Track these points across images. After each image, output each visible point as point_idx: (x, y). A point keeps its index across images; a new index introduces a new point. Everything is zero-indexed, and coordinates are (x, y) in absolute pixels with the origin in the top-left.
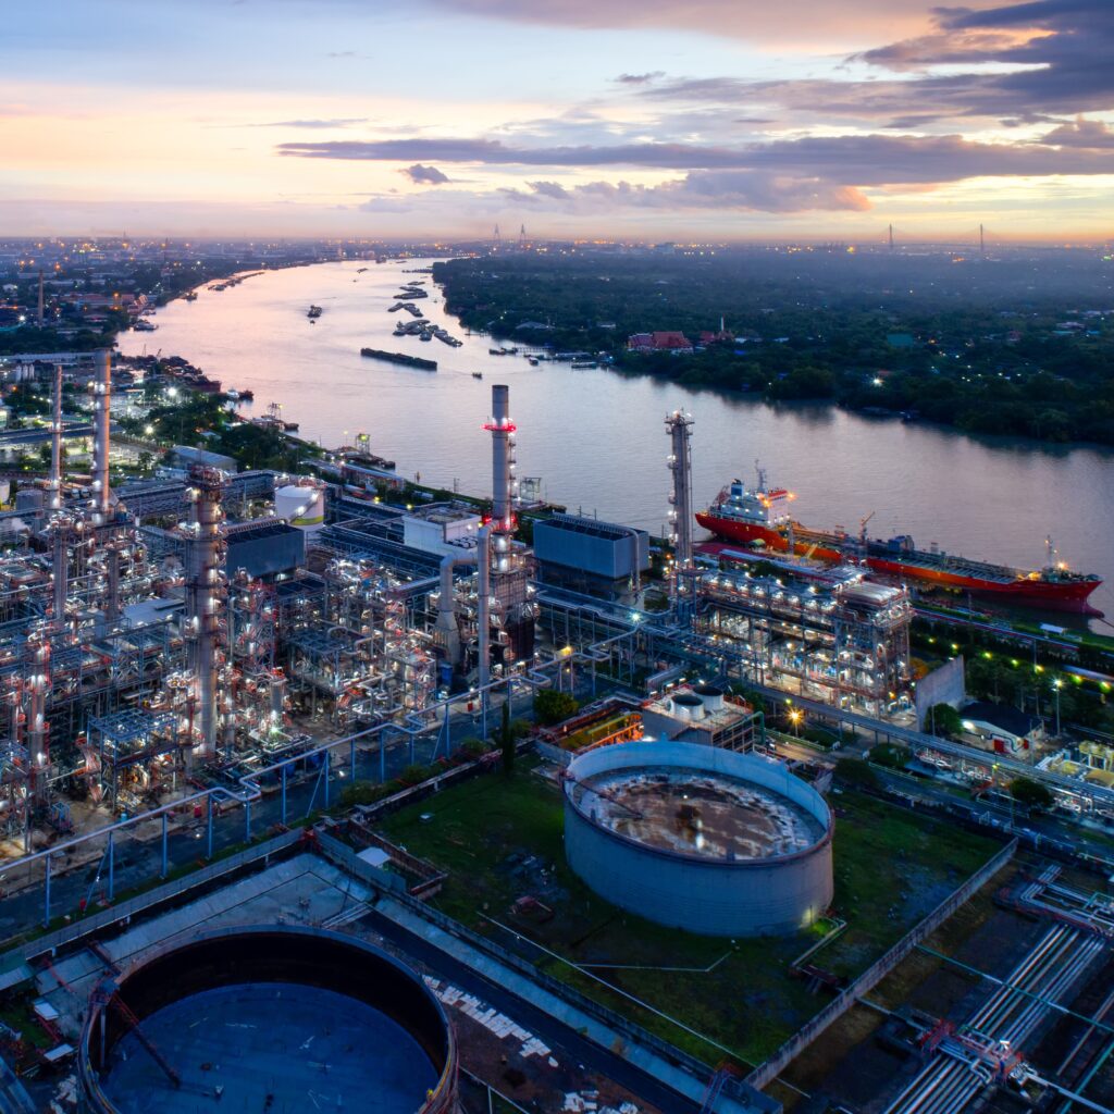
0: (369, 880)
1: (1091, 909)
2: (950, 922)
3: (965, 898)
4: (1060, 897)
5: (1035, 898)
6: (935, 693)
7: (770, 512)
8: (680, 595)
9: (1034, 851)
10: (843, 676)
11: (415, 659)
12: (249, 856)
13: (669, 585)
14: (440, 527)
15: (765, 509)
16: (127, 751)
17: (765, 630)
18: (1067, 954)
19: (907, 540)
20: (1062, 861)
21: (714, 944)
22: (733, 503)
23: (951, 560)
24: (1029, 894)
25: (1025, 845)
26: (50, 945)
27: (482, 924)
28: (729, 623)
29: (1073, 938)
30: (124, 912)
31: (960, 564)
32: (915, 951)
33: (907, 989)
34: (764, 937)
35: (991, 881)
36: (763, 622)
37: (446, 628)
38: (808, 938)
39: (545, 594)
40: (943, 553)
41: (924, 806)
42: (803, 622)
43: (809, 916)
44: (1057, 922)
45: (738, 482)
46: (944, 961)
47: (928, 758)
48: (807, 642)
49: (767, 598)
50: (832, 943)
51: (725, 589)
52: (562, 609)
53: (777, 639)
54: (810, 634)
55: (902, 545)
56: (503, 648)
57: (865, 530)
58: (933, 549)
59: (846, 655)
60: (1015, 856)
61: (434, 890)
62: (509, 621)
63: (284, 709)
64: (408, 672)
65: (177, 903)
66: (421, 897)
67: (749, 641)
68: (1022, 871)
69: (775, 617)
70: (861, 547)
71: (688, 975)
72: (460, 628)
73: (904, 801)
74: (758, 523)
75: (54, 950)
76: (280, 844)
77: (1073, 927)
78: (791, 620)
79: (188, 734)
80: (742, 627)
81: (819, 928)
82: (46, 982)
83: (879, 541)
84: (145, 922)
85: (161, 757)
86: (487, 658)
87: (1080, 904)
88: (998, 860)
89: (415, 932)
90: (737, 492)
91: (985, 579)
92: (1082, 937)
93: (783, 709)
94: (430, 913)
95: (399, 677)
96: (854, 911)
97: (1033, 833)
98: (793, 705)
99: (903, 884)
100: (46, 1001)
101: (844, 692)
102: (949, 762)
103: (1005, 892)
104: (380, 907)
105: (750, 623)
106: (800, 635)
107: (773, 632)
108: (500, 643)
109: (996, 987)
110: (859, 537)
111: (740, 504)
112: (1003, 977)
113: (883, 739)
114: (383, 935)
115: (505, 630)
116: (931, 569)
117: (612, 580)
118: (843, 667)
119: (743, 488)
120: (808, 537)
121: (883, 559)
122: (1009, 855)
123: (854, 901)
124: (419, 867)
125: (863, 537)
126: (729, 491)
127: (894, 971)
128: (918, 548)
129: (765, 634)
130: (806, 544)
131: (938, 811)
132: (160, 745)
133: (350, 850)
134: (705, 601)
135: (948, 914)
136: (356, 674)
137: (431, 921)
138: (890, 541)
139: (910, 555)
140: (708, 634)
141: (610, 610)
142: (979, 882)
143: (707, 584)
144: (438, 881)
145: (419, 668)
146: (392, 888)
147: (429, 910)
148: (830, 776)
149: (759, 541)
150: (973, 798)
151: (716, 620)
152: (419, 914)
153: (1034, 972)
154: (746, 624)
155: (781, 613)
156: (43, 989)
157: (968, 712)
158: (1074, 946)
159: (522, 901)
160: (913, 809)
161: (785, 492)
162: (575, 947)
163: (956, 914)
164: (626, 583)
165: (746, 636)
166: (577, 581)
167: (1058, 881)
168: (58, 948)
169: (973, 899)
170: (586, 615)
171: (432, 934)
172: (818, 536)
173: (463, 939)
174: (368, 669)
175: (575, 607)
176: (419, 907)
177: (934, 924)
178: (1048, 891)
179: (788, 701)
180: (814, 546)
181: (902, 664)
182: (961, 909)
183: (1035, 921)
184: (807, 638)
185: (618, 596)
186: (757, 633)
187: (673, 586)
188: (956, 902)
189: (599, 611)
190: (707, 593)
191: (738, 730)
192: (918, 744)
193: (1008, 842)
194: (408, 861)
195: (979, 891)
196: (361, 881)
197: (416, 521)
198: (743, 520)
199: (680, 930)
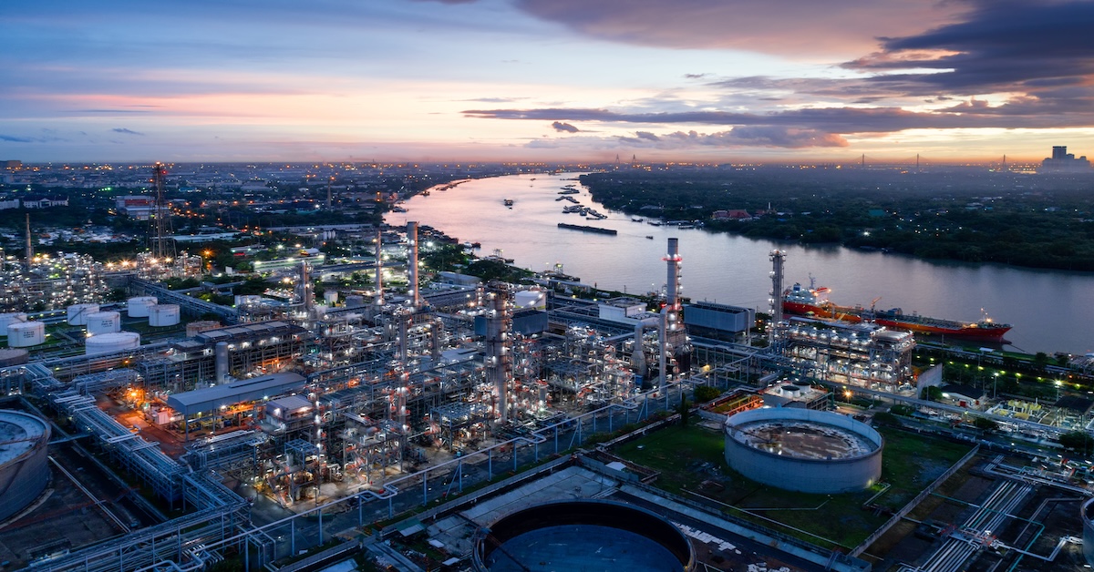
0: (614, 477)
1: (1022, 473)
2: (947, 482)
3: (954, 471)
4: (1004, 469)
5: (992, 470)
6: (927, 381)
7: (818, 298)
8: (775, 340)
9: (989, 450)
10: (873, 375)
11: (622, 374)
12: (541, 469)
13: (768, 334)
14: (623, 310)
15: (815, 297)
16: (457, 422)
17: (826, 354)
18: (1011, 494)
19: (898, 310)
20: (1003, 453)
21: (820, 497)
22: (796, 295)
23: (924, 319)
24: (988, 469)
25: (983, 447)
26: (432, 514)
27: (685, 494)
28: (804, 352)
29: (1014, 487)
30: (472, 497)
31: (929, 321)
32: (930, 496)
33: (928, 511)
34: (846, 492)
35: (966, 464)
36: (825, 351)
37: (638, 359)
38: (870, 493)
39: (696, 341)
40: (921, 315)
41: (925, 432)
42: (849, 350)
43: (870, 483)
44: (1005, 480)
45: (797, 285)
46: (946, 499)
47: (925, 410)
48: (851, 359)
49: (828, 340)
50: (884, 494)
51: (802, 336)
52: (705, 348)
53: (833, 359)
54: (853, 356)
55: (896, 313)
56: (673, 367)
58: (915, 314)
59: (876, 365)
60: (979, 452)
61: (653, 480)
62: (676, 354)
63: (545, 399)
64: (618, 380)
66: (645, 483)
67: (817, 360)
68: (983, 458)
69: (833, 348)
70: (872, 315)
71: (806, 511)
72: (647, 358)
73: (913, 430)
74: (810, 304)
75: (434, 516)
76: (558, 462)
77: (1013, 482)
78: (842, 349)
79: (492, 413)
80: (812, 353)
81: (876, 488)
82: (433, 531)
83: (882, 311)
85: (477, 425)
86: (664, 372)
87: (1016, 472)
88: (970, 454)
89: (645, 499)
90: (798, 289)
91: (945, 328)
92: (1019, 486)
93: (841, 390)
94: (653, 490)
95: (613, 382)
96: (894, 479)
97: (987, 442)
98: (846, 389)
99: (919, 467)
100: (435, 539)
101: (873, 382)
102: (936, 412)
103: (975, 468)
104: (622, 488)
105: (817, 351)
106: (847, 356)
107: (831, 355)
108: (671, 364)
109: (976, 509)
110: (870, 309)
111: (799, 295)
112: (979, 505)
113: (898, 403)
114: (628, 501)
115: (674, 358)
116: (913, 324)
117: (733, 333)
118: (873, 371)
119: (801, 287)
120: (839, 310)
121: (885, 319)
122: (975, 452)
123: (894, 475)
124: (643, 469)
125: (872, 310)
126: (792, 289)
127: (920, 505)
128: (904, 314)
129: (826, 356)
130: (838, 313)
131: (934, 434)
132: (476, 419)
133: (602, 464)
134: (790, 342)
135: (945, 479)
136: (588, 381)
137: (655, 493)
138: (889, 311)
139: (900, 317)
140: (792, 357)
141: (732, 347)
142: (960, 464)
143: (792, 333)
144: (655, 476)
145: (624, 378)
146: (629, 480)
148: (870, 420)
149: (811, 313)
150: (952, 427)
151: (796, 351)
152: (647, 491)
153: (995, 502)
154: (814, 352)
155: (836, 346)
156: (432, 534)
157: (945, 389)
158: (1015, 490)
159: (705, 482)
160: (920, 434)
161: (826, 288)
162: (740, 501)
163: (949, 479)
164: (741, 334)
165: (815, 357)
166: (712, 334)
167: (1003, 462)
168: (436, 515)
169: (958, 472)
170: (718, 350)
171: (657, 500)
172: (845, 309)
174: (594, 379)
175: (711, 346)
176: (647, 488)
177: (939, 484)
178: (998, 467)
179: (844, 387)
180: (844, 314)
181: (907, 369)
182: (952, 476)
183: (993, 480)
184: (851, 357)
185: (736, 341)
186: (821, 356)
187: (770, 335)
188: (950, 473)
189: (727, 348)
190: (791, 338)
191: (820, 401)
192: (918, 405)
194: (636, 467)
195: (961, 468)
196: (609, 477)
198: (801, 303)
199: (798, 492)
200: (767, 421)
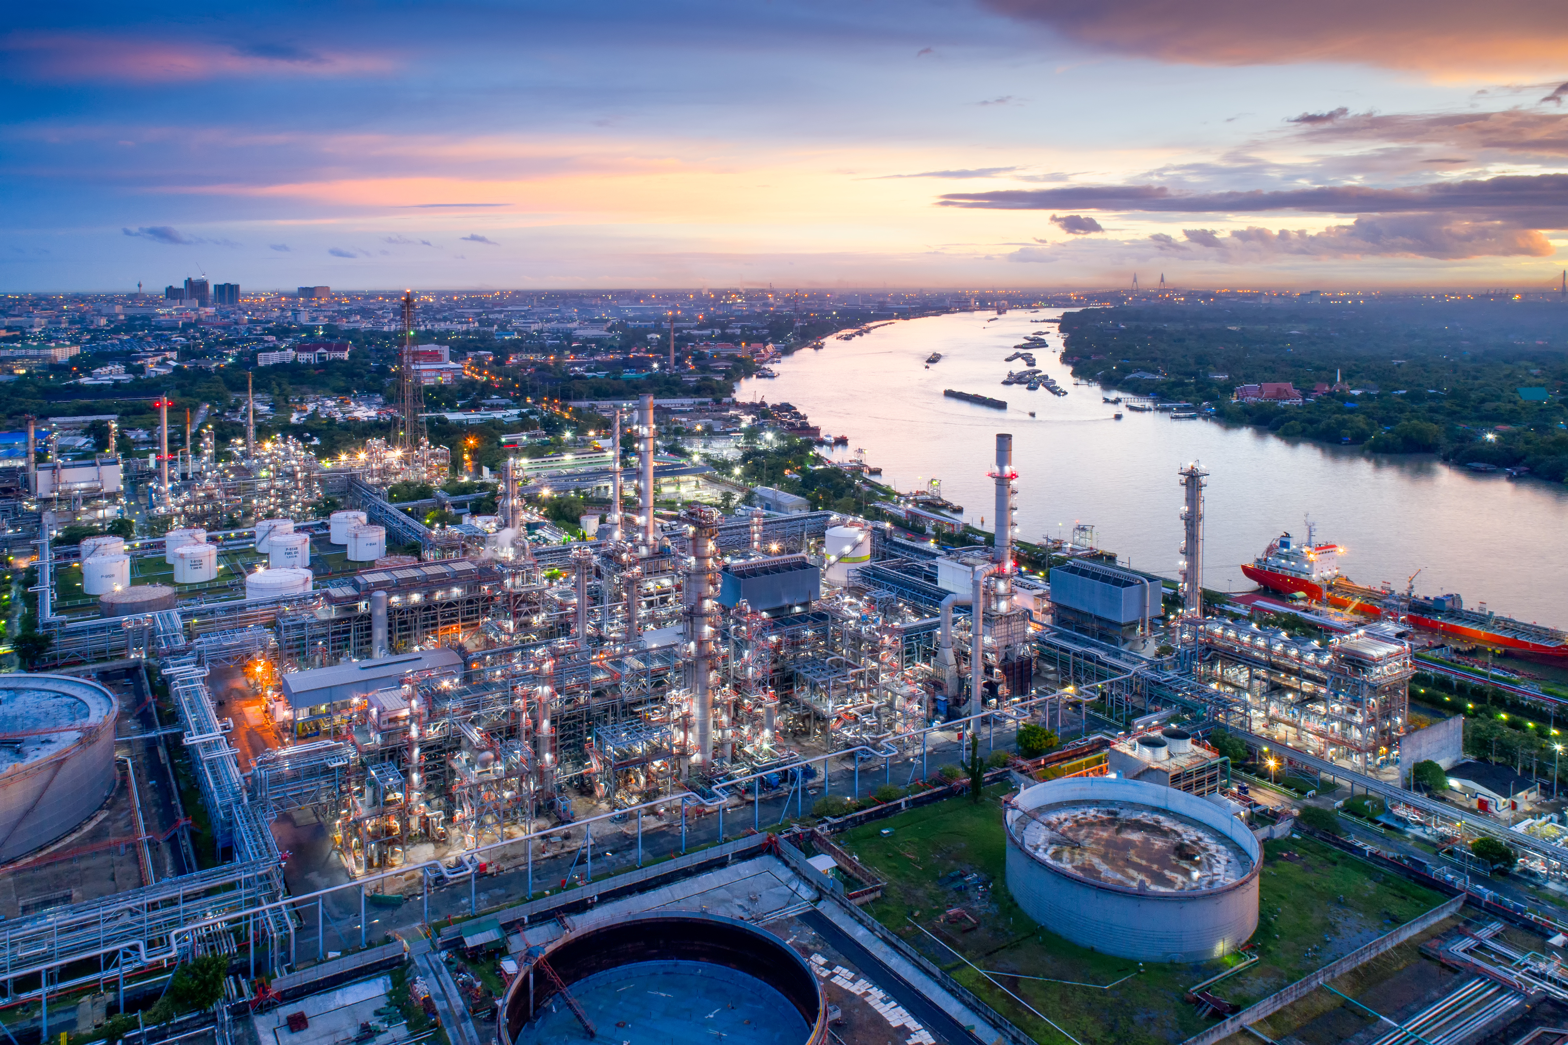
0: (815, 882)
1: (1519, 966)
2: (1367, 967)
3: (1389, 946)
4: (1494, 953)
5: (1465, 951)
6: (1424, 750)
7: (1316, 566)
8: (1183, 643)
9: (1480, 907)
10: (1333, 728)
11: (907, 689)
12: (713, 853)
13: (1174, 632)
14: (970, 569)
15: (1311, 563)
16: (626, 755)
17: (1264, 680)
18: (1478, 1006)
19: (1455, 599)
20: (1506, 919)
21: (1126, 965)
22: (1281, 556)
23: (1498, 621)
24: (1458, 948)
25: (1472, 901)
26: (524, 912)
27: (908, 928)
28: (1231, 672)
29: (1490, 992)
30: (592, 891)
31: (1507, 624)
32: (1320, 989)
33: (1299, 1023)
34: (1172, 963)
35: (1424, 932)
36: (1262, 673)
37: (945, 663)
38: (1216, 967)
39: (1056, 636)
40: (1491, 613)
41: (1381, 857)
42: (1300, 674)
43: (1221, 948)
44: (1479, 975)
45: (1287, 535)
46: (1347, 1001)
47: (1401, 811)
48: (1303, 693)
49: (1269, 649)
50: (1239, 974)
51: (1229, 639)
52: (1067, 651)
53: (1276, 690)
54: (1307, 686)
55: (1448, 604)
56: (998, 684)
57: (1412, 587)
58: (1481, 609)
59: (1337, 708)
60: (1461, 910)
61: (872, 896)
62: (1006, 659)
63: (777, 728)
64: (899, 702)
65: (643, 887)
66: (858, 901)
67: (1248, 690)
68: (1461, 924)
69: (1274, 667)
70: (1401, 603)
71: (1086, 990)
72: (958, 664)
73: (1360, 851)
74: (1303, 576)
75: (526, 919)
76: (743, 845)
77: (1494, 981)
78: (1289, 671)
79: (683, 745)
80: (1242, 676)
81: (1229, 960)
82: (516, 943)
83: (1427, 598)
84: (611, 902)
85: (657, 763)
86: (979, 693)
87: (1511, 960)
88: (1437, 913)
89: (846, 930)
90: (1285, 545)
91: (1530, 641)
92: (1501, 992)
93: (1262, 756)
94: (861, 916)
95: (890, 705)
96: (1271, 948)
97: (1486, 891)
98: (1270, 753)
99: (1332, 928)
100: (513, 959)
101: (1332, 743)
102: (1421, 817)
103: (1435, 943)
104: (821, 905)
105: (1250, 673)
106: (1298, 687)
107: (1272, 682)
108: (994, 679)
109: (1391, 1029)
110: (1406, 593)
111: (1287, 558)
112: (1400, 1021)
113: (1360, 790)
114: (815, 930)
115: (999, 668)
116: (1475, 628)
117: (1119, 625)
118: (1333, 719)
119: (1291, 541)
120: (1352, 592)
121: (1426, 616)
122: (1453, 909)
123: (1275, 938)
124: (864, 874)
125: (1410, 594)
126: (1278, 544)
127: (1292, 1006)
128: (1466, 607)
129: (1264, 684)
130: (1349, 599)
131: (1393, 863)
132: (656, 752)
133: (802, 856)
135: (1367, 958)
136: (849, 700)
137: (861, 922)
138: (1436, 599)
139: (1456, 613)
140: (1210, 681)
141: (1117, 655)
142: (1410, 932)
143: (1211, 633)
144: (878, 889)
145: (909, 698)
146: (832, 890)
147: (861, 913)
148: (1291, 822)
149: (1301, 594)
150: (1437, 854)
151: (1218, 669)
152: (852, 915)
153: (1436, 1019)
154: (1246, 674)
155: (1279, 664)
156: (512, 949)
157: (1457, 771)
158: (1489, 999)
159: (952, 912)
160: (1368, 859)
161: (1334, 546)
162: (988, 955)
163: (1376, 959)
164: (1135, 629)
165: (1246, 685)
166: (1088, 625)
167: (1496, 937)
168: (529, 917)
169: (1399, 947)
170: (1089, 657)
171: (859, 933)
172: (1362, 591)
173: (885, 940)
174: (862, 697)
175: (1079, 649)
176: (853, 909)
177: (1347, 967)
178: (1481, 946)
179: (1265, 749)
180: (1357, 601)
181: (1399, 720)
182: (1382, 955)
183: (1456, 972)
184: (1304, 689)
185: (1125, 641)
186: (1256, 682)
187: (1178, 634)
188: (1378, 948)
191: (1201, 772)
192: (1391, 797)
193: (1454, 896)
194: (855, 868)
195: (1409, 941)
196: (808, 882)
197: (949, 563)
198: (1288, 573)
199: (1092, 949)
200: (1095, 803)
